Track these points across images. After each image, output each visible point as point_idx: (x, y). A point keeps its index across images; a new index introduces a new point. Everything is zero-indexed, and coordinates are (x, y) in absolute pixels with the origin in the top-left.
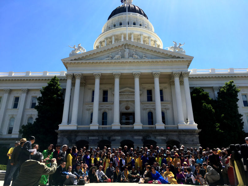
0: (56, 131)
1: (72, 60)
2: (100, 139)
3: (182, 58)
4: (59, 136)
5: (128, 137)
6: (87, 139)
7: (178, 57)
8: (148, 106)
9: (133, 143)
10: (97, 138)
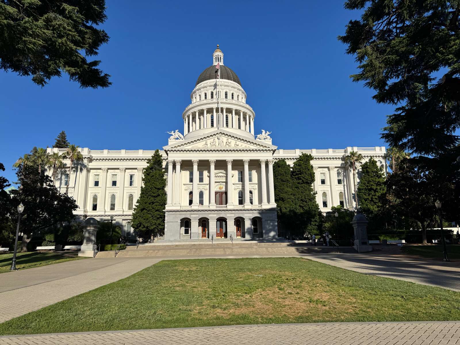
0: (164, 210)
1: (172, 148)
2: (200, 217)
3: (269, 147)
4: (166, 215)
5: (222, 215)
6: (189, 217)
7: (265, 147)
8: (238, 187)
9: (227, 219)
10: (198, 216)
